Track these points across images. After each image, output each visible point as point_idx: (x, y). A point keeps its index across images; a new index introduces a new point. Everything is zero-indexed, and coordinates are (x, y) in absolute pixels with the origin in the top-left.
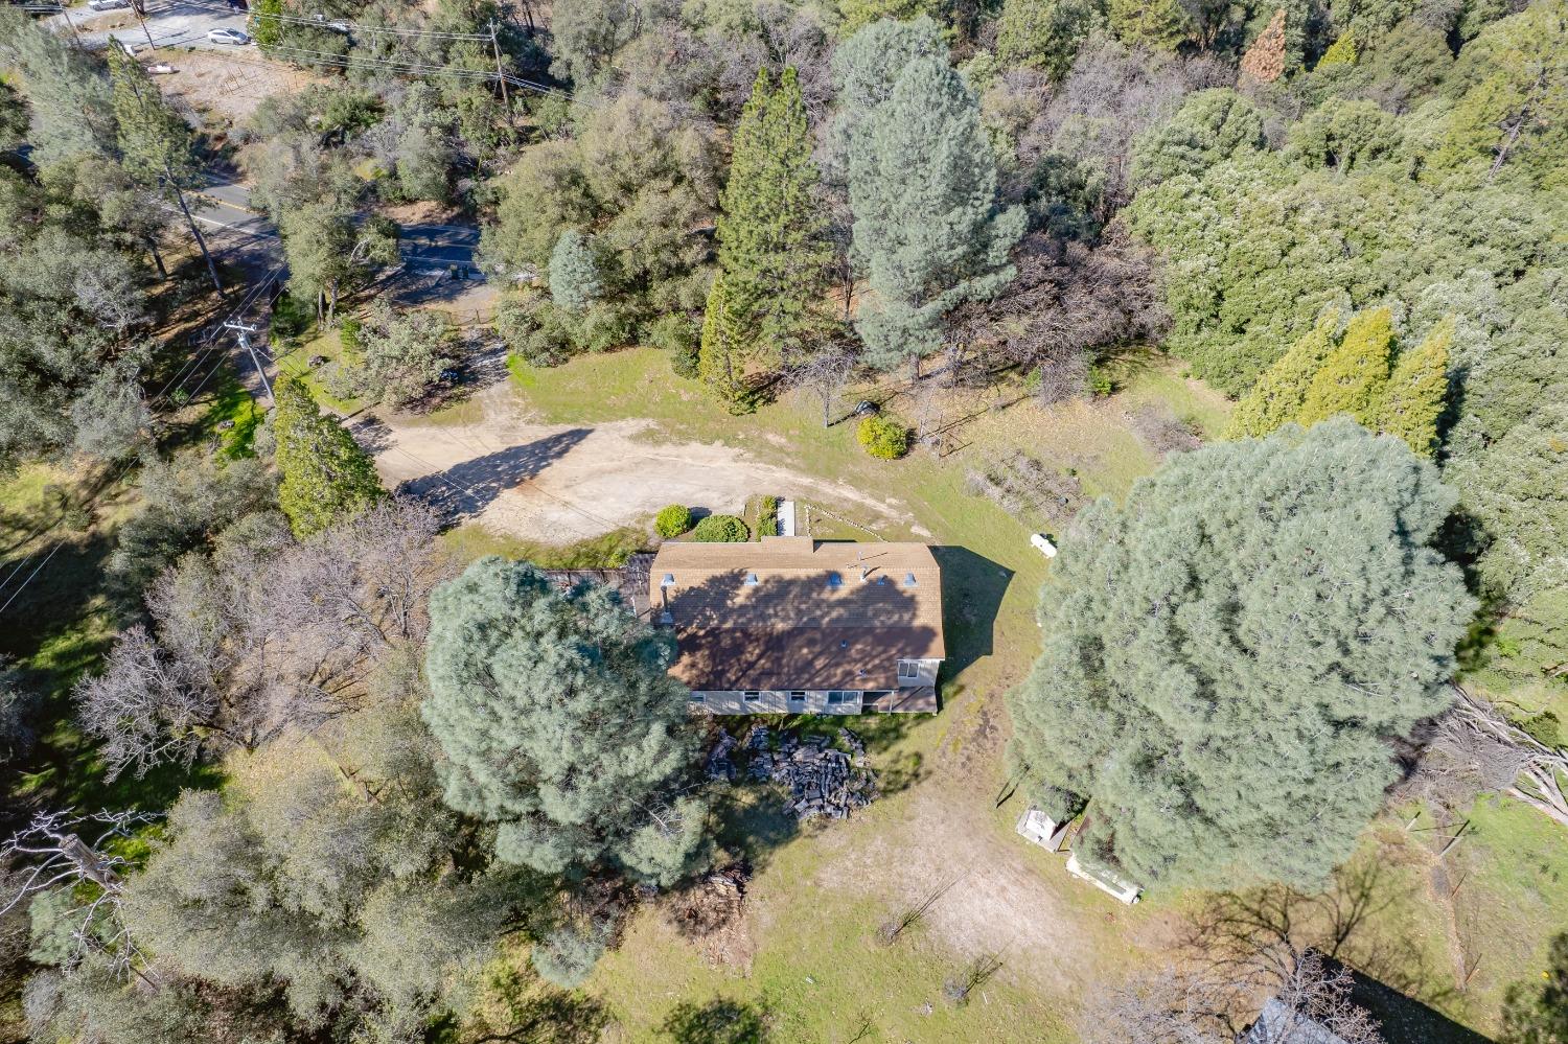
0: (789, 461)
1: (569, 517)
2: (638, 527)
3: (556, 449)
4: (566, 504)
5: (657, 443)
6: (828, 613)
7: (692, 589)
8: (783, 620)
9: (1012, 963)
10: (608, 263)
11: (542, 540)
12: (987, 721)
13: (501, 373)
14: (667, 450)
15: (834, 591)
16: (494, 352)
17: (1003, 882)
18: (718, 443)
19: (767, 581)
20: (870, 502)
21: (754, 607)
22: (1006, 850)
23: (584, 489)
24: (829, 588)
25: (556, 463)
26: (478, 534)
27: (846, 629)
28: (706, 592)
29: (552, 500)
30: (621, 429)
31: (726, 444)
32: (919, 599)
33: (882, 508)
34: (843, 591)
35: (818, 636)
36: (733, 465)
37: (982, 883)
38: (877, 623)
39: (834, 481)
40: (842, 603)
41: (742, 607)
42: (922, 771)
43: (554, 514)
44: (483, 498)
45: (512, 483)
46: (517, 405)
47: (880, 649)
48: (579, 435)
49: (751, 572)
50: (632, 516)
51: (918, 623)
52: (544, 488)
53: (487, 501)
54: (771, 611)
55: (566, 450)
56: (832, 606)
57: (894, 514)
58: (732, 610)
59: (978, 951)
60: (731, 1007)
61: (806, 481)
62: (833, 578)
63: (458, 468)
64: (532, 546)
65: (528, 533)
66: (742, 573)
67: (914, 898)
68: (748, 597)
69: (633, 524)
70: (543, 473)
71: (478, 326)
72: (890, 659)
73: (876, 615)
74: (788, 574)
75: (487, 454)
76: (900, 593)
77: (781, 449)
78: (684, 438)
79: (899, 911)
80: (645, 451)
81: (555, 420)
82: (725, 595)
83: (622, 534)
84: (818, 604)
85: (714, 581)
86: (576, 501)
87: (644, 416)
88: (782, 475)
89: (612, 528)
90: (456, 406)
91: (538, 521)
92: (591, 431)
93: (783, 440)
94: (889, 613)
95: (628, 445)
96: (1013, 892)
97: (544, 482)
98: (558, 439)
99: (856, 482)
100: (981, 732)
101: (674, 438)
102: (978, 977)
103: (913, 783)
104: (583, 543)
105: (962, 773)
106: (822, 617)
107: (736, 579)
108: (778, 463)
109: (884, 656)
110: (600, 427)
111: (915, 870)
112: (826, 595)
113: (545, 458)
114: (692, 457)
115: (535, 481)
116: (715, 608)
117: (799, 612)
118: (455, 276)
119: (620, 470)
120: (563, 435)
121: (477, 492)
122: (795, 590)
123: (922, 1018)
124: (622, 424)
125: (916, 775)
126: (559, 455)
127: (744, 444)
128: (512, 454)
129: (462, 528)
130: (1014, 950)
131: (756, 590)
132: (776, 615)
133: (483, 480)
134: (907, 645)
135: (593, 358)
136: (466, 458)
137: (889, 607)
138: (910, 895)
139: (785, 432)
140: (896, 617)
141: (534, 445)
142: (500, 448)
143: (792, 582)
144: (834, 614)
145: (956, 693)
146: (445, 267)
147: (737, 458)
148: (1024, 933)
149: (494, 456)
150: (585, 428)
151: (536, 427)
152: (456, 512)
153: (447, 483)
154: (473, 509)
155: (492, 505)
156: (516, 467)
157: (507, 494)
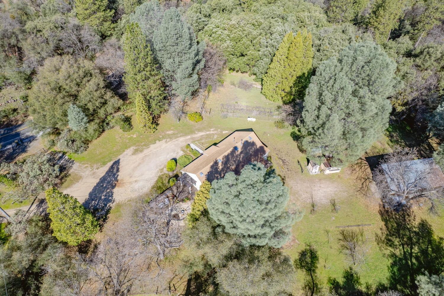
0: (179, 135)
1: (141, 184)
2: (163, 173)
3: (115, 170)
4: (136, 181)
5: (141, 151)
6: (240, 157)
7: (208, 173)
8: (233, 165)
9: (335, 198)
10: (85, 109)
11: (141, 194)
12: (282, 159)
13: (71, 161)
14: (146, 152)
15: (238, 151)
16: (61, 158)
17: (318, 185)
18: (157, 142)
19: (223, 159)
20: (208, 133)
21: (225, 167)
22: (312, 179)
23: (136, 175)
24: (236, 151)
25: (118, 173)
26: (119, 206)
27: (246, 158)
28: (212, 171)
29: (131, 183)
30: (127, 154)
31: (159, 141)
32: (254, 141)
33: (212, 132)
34: (240, 150)
35: (243, 164)
36: (167, 144)
37: (316, 188)
38: (251, 152)
39: (195, 133)
40: (241, 153)
41: (222, 169)
42: (283, 178)
43: (136, 186)
44: (109, 196)
45: (113, 187)
46: (87, 167)
47: (257, 157)
48: (117, 163)
49: (218, 159)
50: (158, 172)
51: (258, 147)
52: (124, 182)
53: (112, 196)
54: (229, 165)
56: (240, 155)
57: (216, 132)
58: (221, 171)
59: (328, 201)
60: (303, 252)
61: (189, 137)
62: (236, 148)
63: (91, 194)
65: (134, 195)
66: (216, 161)
67: (309, 201)
68: (222, 166)
69: (160, 174)
70: (119, 178)
71: (46, 154)
72: (261, 158)
73: (249, 151)
74: (226, 154)
75: (95, 185)
76: (250, 143)
77: (174, 134)
78: (147, 146)
79: (310, 206)
80: (141, 155)
81: (104, 164)
82: (217, 169)
83: (160, 178)
84: (237, 156)
85: (212, 167)
86: (138, 179)
87: (129, 147)
88: (182, 139)
89: (156, 179)
90: (68, 179)
91: (134, 191)
92: (119, 160)
93: (172, 132)
94: (251, 148)
95: (134, 157)
96: (322, 185)
97: (122, 180)
98: (112, 167)
99: (199, 130)
100: (283, 162)
101: (145, 147)
102: (334, 205)
103: (284, 181)
105: (290, 172)
106: (240, 159)
107: (216, 163)
108: (177, 137)
109: (259, 158)
110: (120, 157)
111: (303, 196)
112: (237, 154)
113: (115, 174)
114: (155, 149)
115: (119, 182)
116: (217, 173)
117: (235, 161)
118: (18, 144)
119: (140, 164)
120: (112, 166)
121: (105, 196)
122: (230, 157)
123: (334, 220)
124: (126, 153)
125: (283, 179)
126: (118, 170)
127: (163, 138)
128: (103, 180)
129: (113, 208)
130: (333, 195)
131: (222, 162)
132: (230, 165)
133: (103, 192)
134: (261, 153)
135: (95, 142)
136: (90, 190)
137: (250, 147)
138: (308, 202)
139: (170, 130)
140: (253, 149)
141: (107, 173)
142: (98, 180)
143: (228, 155)
144: (242, 156)
145: (271, 158)
146: (10, 144)
147: (166, 142)
148: (331, 191)
150: (116, 160)
151: (101, 169)
152: (106, 205)
153: (93, 200)
154: (110, 201)
155: (115, 196)
156: (109, 182)
157: (115, 190)
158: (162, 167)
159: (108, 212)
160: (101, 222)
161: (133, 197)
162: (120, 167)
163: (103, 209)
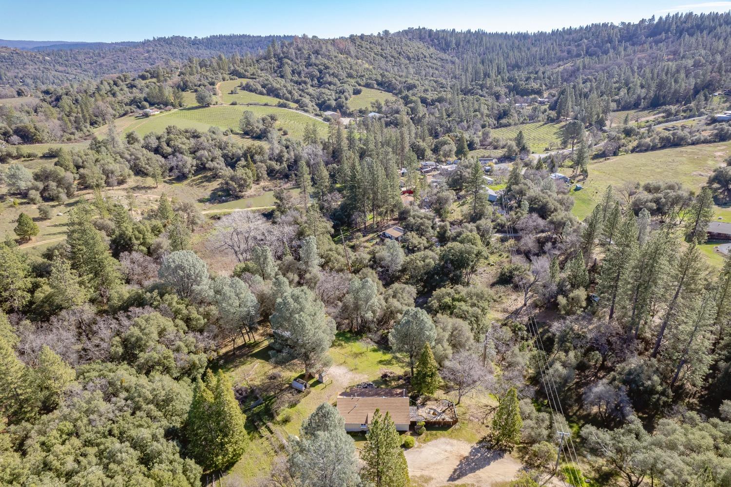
1: (443, 447)
3: (458, 473)
4: (446, 451)
5: (422, 476)
9: (335, 365)
11: (448, 439)
14: (418, 473)
23: (442, 456)
25: (456, 467)
26: (469, 441)
29: (451, 452)
30: (438, 482)
37: (337, 374)
42: (345, 389)
43: (448, 448)
45: (467, 458)
48: (452, 479)
52: (455, 457)
53: (472, 451)
55: (454, 472)
59: (341, 367)
63: (489, 464)
64: (451, 437)
67: (351, 373)
69: (423, 445)
70: (458, 463)
75: (481, 469)
78: (413, 479)
80: (426, 473)
83: (425, 441)
86: (443, 452)
89: (429, 443)
91: (452, 445)
92: (448, 481)
95: (433, 476)
97: (457, 459)
98: (459, 477)
101: (417, 479)
104: (436, 438)
110: (446, 484)
113: (460, 469)
115: (460, 459)
119: (432, 464)
120: (458, 479)
121: (476, 455)
126: (455, 470)
128: (473, 470)
133: (477, 459)
136: (487, 467)
141: (466, 475)
142: (477, 472)
149: (479, 469)
150: (451, 482)
151: (469, 483)
152: (480, 447)
153: (488, 458)
154: (475, 449)
155: (470, 450)
156: (469, 464)
157: (467, 454)
158: (417, 449)
159: (480, 442)
160: (489, 439)
161: (455, 441)
162: (451, 473)
163: (483, 447)
